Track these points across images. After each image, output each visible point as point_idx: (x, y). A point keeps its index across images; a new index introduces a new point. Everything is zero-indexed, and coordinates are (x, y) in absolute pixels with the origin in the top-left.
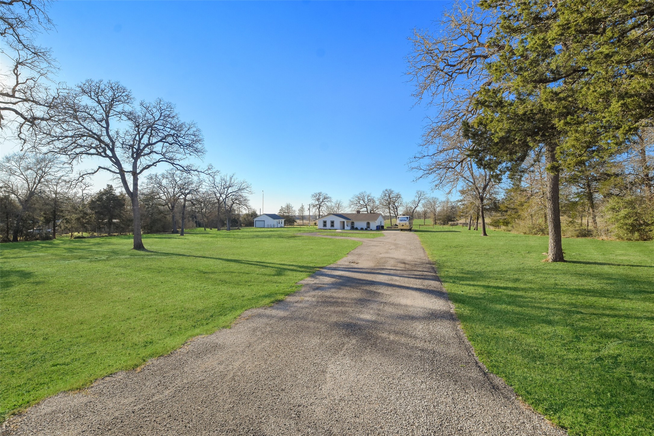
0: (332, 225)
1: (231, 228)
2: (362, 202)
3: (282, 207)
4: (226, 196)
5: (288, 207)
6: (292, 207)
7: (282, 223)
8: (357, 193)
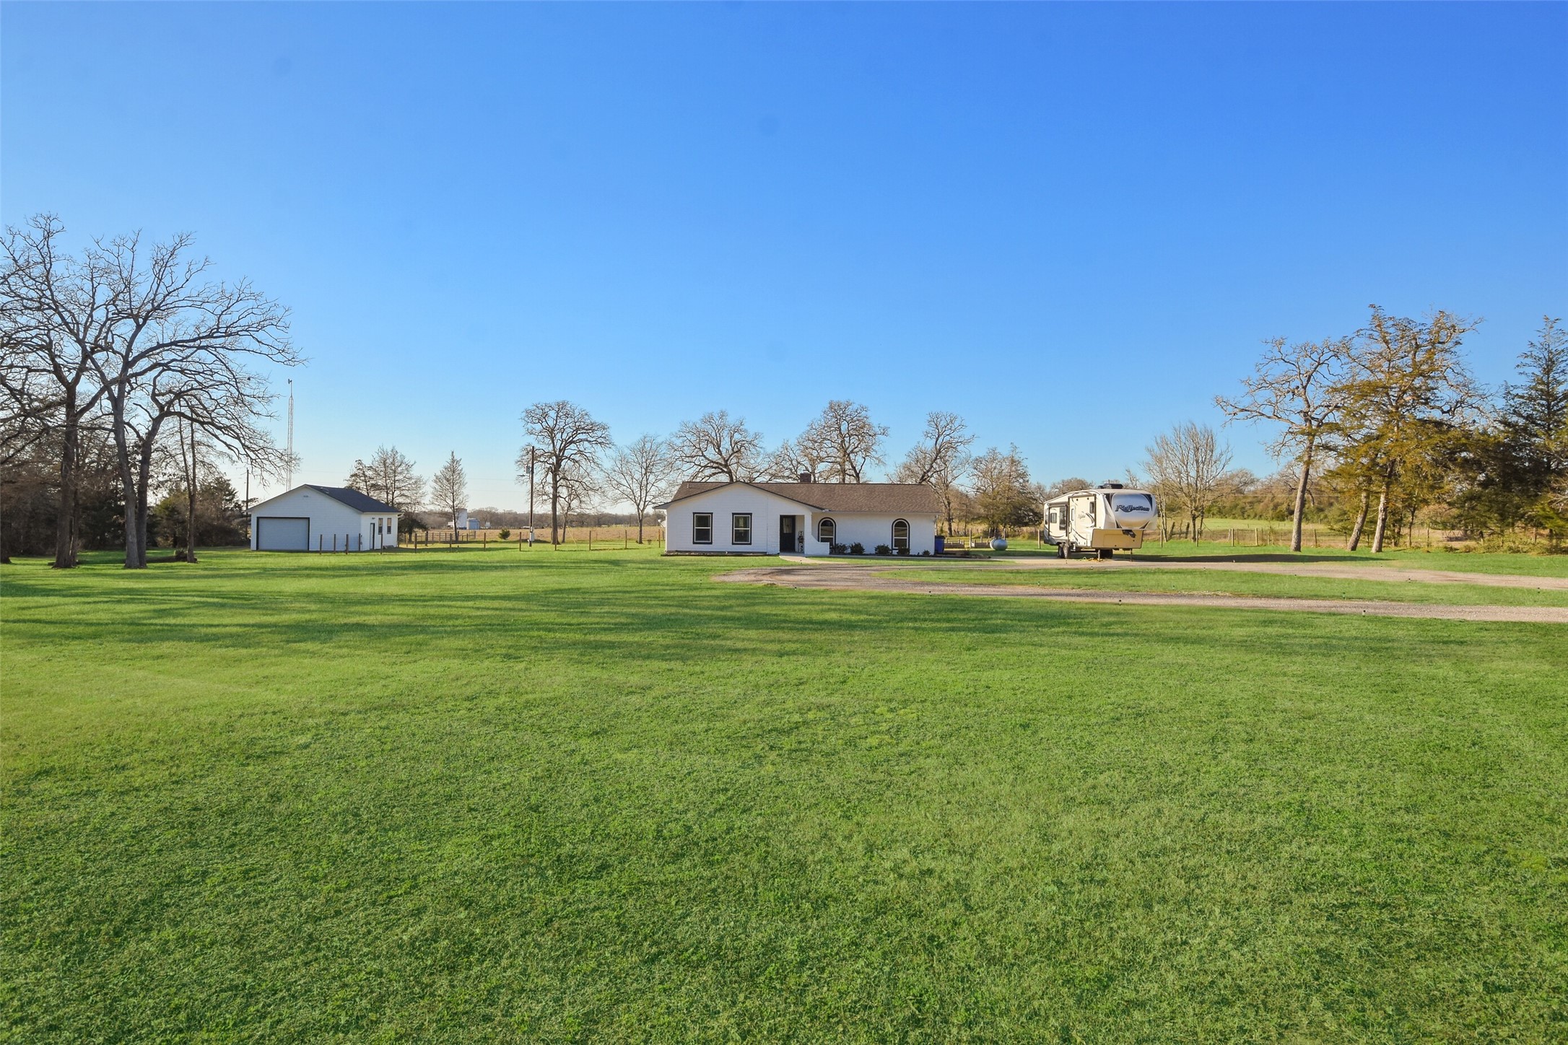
0: (742, 536)
1: (150, 553)
2: (711, 453)
3: (360, 462)
4: (128, 364)
5: (390, 466)
6: (409, 467)
7: (389, 530)
8: (696, 418)
